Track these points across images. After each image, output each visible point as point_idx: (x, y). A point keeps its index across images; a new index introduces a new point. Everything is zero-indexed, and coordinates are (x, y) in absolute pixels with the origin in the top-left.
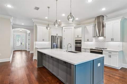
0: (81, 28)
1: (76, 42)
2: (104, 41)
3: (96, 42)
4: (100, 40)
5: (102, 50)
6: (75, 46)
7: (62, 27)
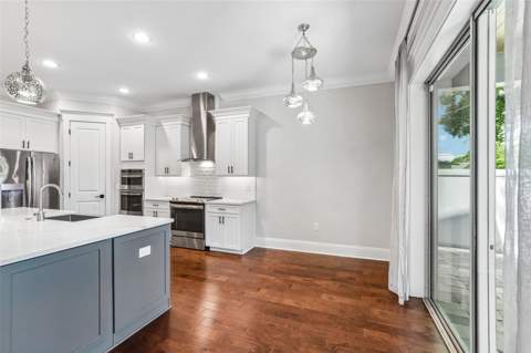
3: (194, 176)
5: (203, 204)
6: (122, 191)
7: (59, 116)
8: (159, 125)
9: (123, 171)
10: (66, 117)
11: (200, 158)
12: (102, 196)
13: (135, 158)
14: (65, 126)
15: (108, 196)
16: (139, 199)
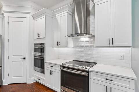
0: (44, 16)
1: (35, 49)
2: (91, 46)
3: (75, 47)
4: (82, 43)
6: (35, 56)
7: (3, 14)
8: (54, 16)
9: (35, 45)
10: (6, 15)
11: (81, 34)
12: (24, 58)
13: (41, 37)
14: (6, 20)
15: (27, 59)
16: (42, 61)
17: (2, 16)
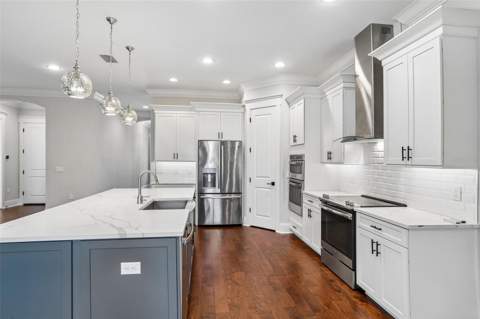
0: (302, 101)
1: (291, 166)
5: (354, 213)
6: (290, 179)
13: (298, 142)
14: (247, 115)
17: (242, 110)
